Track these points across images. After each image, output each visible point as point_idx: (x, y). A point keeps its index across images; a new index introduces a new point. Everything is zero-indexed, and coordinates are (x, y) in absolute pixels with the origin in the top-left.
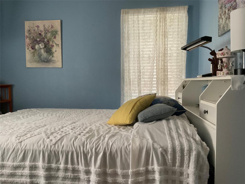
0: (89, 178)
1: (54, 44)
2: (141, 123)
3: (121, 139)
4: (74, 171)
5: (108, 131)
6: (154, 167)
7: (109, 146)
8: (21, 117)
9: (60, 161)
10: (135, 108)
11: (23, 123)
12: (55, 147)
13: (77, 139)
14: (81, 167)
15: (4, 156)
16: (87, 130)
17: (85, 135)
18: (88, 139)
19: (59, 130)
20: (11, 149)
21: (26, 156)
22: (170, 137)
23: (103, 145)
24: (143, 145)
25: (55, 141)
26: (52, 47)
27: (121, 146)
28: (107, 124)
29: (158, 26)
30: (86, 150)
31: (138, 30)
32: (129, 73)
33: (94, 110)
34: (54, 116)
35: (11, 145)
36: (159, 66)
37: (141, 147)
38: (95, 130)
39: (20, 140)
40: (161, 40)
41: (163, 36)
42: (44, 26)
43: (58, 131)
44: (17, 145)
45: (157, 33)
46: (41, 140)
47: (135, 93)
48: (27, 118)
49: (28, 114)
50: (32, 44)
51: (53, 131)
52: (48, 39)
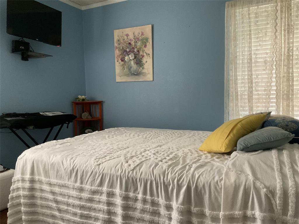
0: (170, 215)
1: (145, 54)
2: (240, 151)
3: (211, 171)
4: (154, 203)
5: (197, 160)
6: (255, 213)
7: (195, 178)
8: (107, 136)
9: (138, 191)
10: (235, 131)
11: (106, 144)
12: (133, 173)
13: (158, 166)
14: (162, 201)
15: (83, 178)
16: (171, 156)
17: (168, 162)
18: (170, 168)
19: (141, 153)
20: (89, 171)
21: (104, 180)
22: (280, 174)
23: (187, 176)
24: (240, 182)
25: (134, 166)
26: (143, 58)
27: (210, 181)
28: (198, 150)
29: (279, 18)
30: (167, 180)
31: (248, 27)
32: (236, 84)
33: (187, 132)
34: (141, 136)
35: (90, 168)
36: (280, 73)
37: (237, 185)
38: (181, 156)
39: (98, 163)
40: (283, 37)
41: (286, 31)
42: (134, 34)
43: (139, 155)
44: (95, 168)
45: (277, 28)
46: (119, 163)
47: (244, 110)
48: (113, 137)
49: (115, 134)
50: (121, 55)
51: (133, 154)
52: (138, 49)
